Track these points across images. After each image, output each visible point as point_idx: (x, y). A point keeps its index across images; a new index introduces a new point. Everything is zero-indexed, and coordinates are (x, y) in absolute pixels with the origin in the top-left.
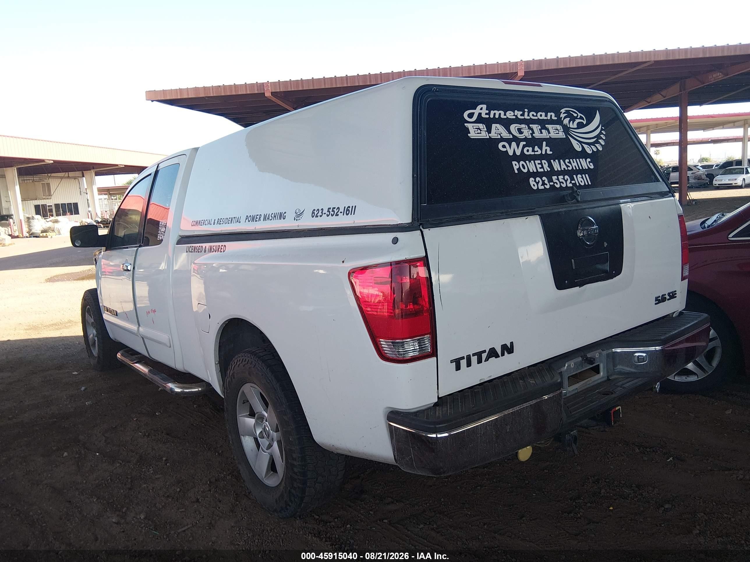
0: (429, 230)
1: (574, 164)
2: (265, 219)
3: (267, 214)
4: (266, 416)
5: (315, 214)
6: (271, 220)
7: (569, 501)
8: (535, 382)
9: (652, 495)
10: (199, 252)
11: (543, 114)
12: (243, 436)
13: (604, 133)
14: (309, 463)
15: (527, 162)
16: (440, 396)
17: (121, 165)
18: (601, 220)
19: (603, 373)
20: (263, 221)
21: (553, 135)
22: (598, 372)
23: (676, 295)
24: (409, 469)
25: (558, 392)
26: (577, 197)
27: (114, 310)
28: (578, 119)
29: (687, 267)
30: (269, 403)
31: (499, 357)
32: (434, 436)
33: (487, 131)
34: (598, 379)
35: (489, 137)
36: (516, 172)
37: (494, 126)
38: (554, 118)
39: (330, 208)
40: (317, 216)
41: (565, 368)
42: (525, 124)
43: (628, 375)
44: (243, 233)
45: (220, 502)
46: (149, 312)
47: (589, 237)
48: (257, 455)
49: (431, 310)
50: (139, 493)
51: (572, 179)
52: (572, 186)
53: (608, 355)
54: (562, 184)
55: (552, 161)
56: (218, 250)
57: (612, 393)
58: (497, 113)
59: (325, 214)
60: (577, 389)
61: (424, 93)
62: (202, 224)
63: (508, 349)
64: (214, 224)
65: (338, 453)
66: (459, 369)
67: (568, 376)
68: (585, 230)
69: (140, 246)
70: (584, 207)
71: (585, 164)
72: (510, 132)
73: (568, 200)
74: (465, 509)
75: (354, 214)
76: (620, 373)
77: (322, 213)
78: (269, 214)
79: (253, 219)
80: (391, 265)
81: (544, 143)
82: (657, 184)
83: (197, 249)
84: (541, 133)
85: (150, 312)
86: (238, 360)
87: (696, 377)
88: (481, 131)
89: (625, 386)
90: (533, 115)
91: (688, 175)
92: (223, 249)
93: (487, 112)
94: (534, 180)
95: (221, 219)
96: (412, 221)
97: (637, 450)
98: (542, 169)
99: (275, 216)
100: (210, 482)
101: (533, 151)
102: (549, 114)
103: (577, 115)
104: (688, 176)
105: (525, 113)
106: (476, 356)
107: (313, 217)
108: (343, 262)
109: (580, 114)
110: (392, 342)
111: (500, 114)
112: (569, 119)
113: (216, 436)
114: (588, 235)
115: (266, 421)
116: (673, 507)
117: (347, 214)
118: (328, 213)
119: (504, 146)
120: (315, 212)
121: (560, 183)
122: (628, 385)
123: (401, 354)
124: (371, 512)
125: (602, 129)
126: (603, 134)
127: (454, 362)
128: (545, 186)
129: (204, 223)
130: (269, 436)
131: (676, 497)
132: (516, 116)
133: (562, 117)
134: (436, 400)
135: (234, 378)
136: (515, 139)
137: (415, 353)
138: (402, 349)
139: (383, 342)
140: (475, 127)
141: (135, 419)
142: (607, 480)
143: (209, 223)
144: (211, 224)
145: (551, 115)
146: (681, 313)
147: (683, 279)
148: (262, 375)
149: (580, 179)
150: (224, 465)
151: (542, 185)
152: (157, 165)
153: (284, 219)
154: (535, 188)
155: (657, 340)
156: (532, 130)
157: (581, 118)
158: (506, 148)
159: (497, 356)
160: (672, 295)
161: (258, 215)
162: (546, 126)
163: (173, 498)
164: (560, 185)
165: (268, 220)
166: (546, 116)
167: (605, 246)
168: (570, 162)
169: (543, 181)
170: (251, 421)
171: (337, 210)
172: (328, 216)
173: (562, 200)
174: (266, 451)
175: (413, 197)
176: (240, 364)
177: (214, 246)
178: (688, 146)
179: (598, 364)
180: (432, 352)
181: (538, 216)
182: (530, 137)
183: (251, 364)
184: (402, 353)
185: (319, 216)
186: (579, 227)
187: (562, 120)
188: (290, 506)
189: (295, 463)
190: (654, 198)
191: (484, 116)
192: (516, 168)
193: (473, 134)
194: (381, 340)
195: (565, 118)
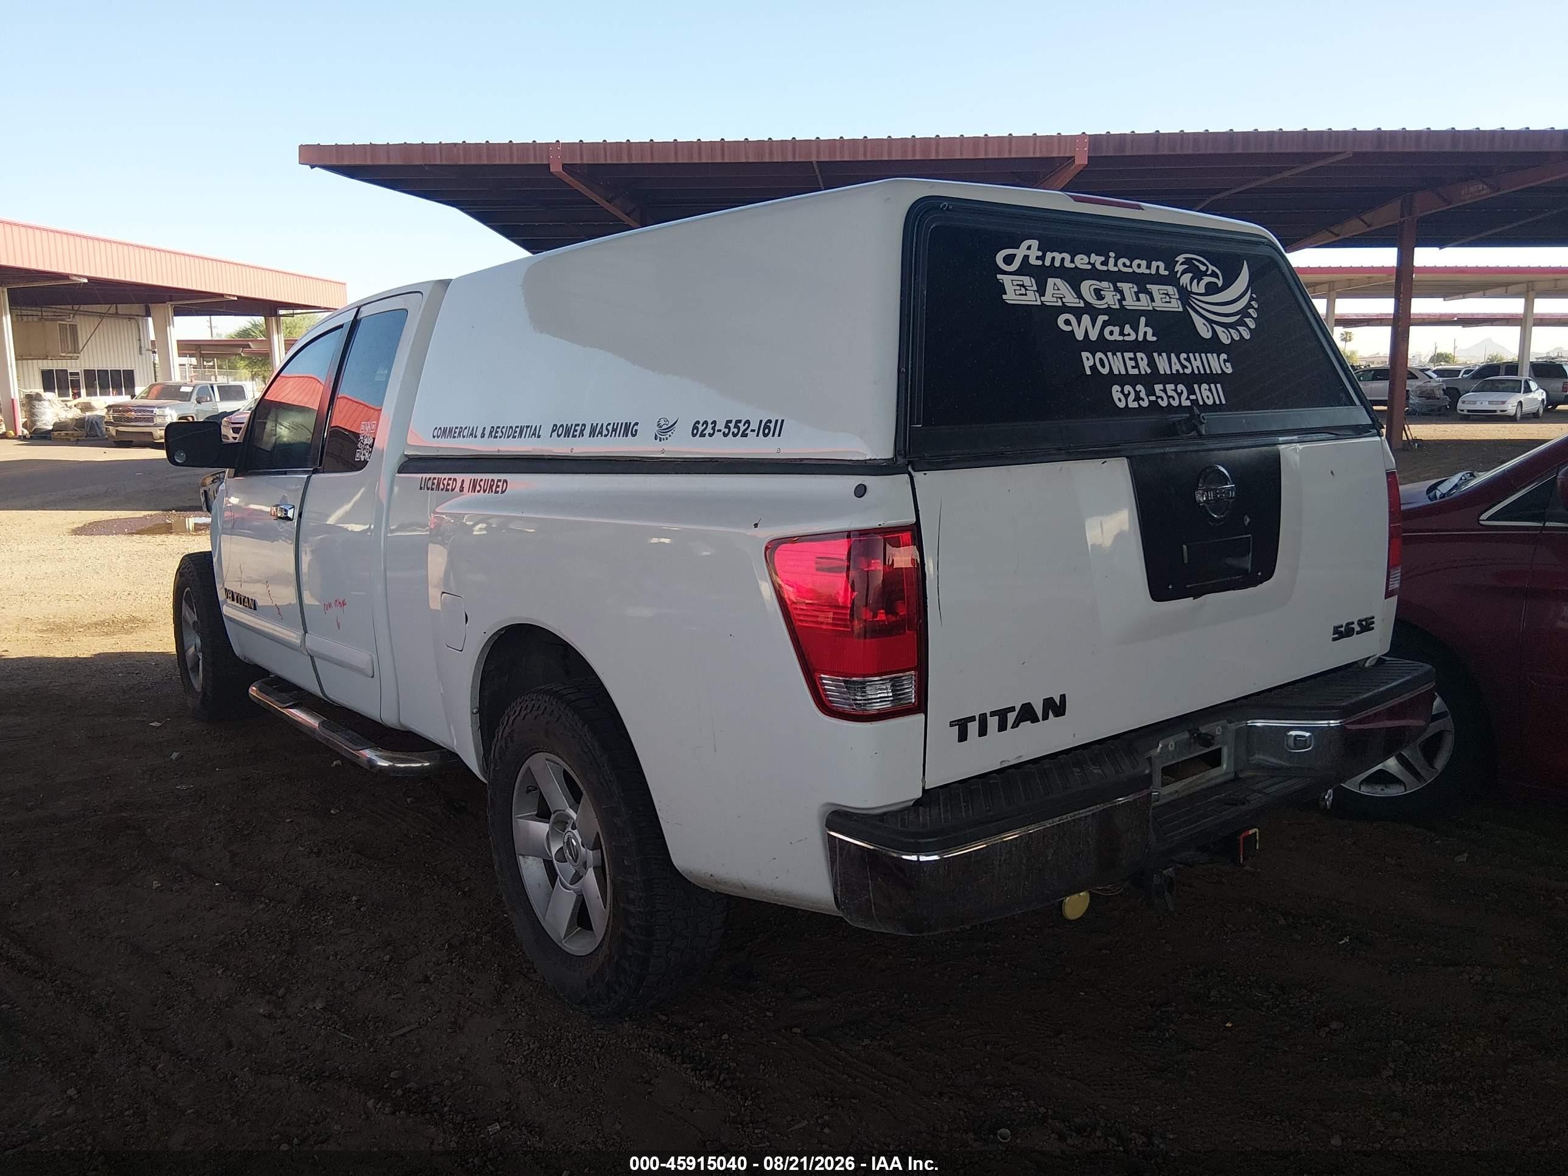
0: (925, 474)
1: (1196, 363)
2: (592, 433)
3: (597, 424)
4: (575, 819)
5: (697, 430)
6: (606, 436)
7: (1149, 1007)
8: (1103, 771)
9: (1306, 1003)
10: (447, 490)
11: (1144, 263)
12: (523, 855)
13: (1256, 306)
14: (659, 911)
15: (1110, 354)
16: (926, 788)
17: (230, 295)
18: (1243, 474)
19: (1228, 765)
20: (590, 436)
21: (1160, 304)
22: (1218, 764)
23: (1373, 626)
24: (862, 921)
25: (1145, 792)
26: (1199, 427)
27: (248, 598)
28: (1207, 275)
29: (1397, 573)
30: (584, 792)
31: (1039, 721)
32: (914, 858)
33: (1037, 291)
34: (1217, 777)
35: (1040, 304)
36: (1088, 372)
37: (1051, 281)
38: (1163, 272)
39: (731, 421)
40: (703, 435)
41: (1159, 750)
42: (1109, 282)
43: (1274, 770)
44: (546, 457)
45: (472, 983)
46: (330, 605)
47: (1217, 504)
48: (550, 895)
49: (920, 625)
50: (308, 961)
51: (1191, 392)
52: (1190, 404)
53: (1238, 732)
54: (1171, 400)
55: (1155, 355)
56: (491, 487)
57: (1244, 804)
58: (1058, 256)
59: (719, 431)
60: (1177, 791)
61: (925, 212)
62: (456, 435)
63: (1056, 707)
64: (482, 437)
65: (717, 893)
66: (966, 739)
67: (1162, 766)
68: (1212, 490)
69: (315, 471)
70: (1212, 446)
71: (1217, 363)
72: (1080, 296)
73: (1183, 432)
74: (949, 1015)
75: (779, 436)
76: (1259, 767)
77: (713, 428)
78: (602, 424)
79: (568, 431)
80: (849, 537)
81: (1143, 320)
82: (1349, 409)
83: (444, 484)
84: (1138, 300)
85: (333, 604)
86: (521, 708)
87: (1403, 789)
88: (1026, 290)
89: (1267, 791)
90: (1124, 265)
91: (1407, 389)
92: (501, 487)
93: (1040, 254)
94: (1119, 389)
95: (498, 427)
96: (895, 455)
97: (1282, 922)
98: (1137, 369)
99: (614, 430)
100: (450, 946)
101: (1122, 333)
102: (1154, 264)
103: (1205, 268)
104: (1408, 391)
105: (1110, 259)
106: (997, 717)
107: (694, 435)
108: (756, 525)
109: (1211, 268)
110: (845, 682)
111: (1063, 259)
112: (1191, 275)
113: (455, 860)
114: (1216, 500)
115: (574, 828)
116: (1347, 1027)
117: (765, 435)
118: (726, 431)
119: (1067, 322)
120: (700, 426)
121: (1169, 397)
122: (1274, 789)
123: (860, 704)
124: (768, 1014)
125: (1251, 299)
126: (1253, 308)
127: (955, 725)
128: (1141, 402)
129: (460, 433)
130: (577, 858)
131: (1353, 1010)
132: (1093, 265)
133: (1178, 271)
134: (919, 795)
135: (512, 741)
136: (1090, 310)
137: (884, 703)
138: (861, 696)
139: (827, 681)
140: (1015, 283)
141: (288, 821)
142: (1223, 974)
143: (471, 434)
144: (476, 437)
145: (1158, 267)
146: (1380, 661)
147: (1389, 594)
148: (573, 737)
149: (1206, 393)
150: (475, 915)
151: (1134, 401)
152: (357, 309)
153: (634, 435)
154: (1121, 405)
155: (1333, 708)
156: (1121, 293)
157: (1214, 275)
158: (1071, 325)
159: (1035, 719)
160: (1366, 625)
161: (578, 425)
162: (1148, 286)
163: (377, 973)
164: (1169, 401)
165: (600, 435)
166: (1149, 267)
167: (1246, 524)
168: (1188, 359)
169: (1137, 393)
170: (542, 828)
171: (744, 425)
172: (725, 435)
173: (1169, 431)
174: (571, 886)
175: (897, 411)
176: (527, 714)
177: (481, 480)
178: (1411, 328)
179: (1218, 747)
180: (916, 704)
181: (1125, 458)
182: (1117, 306)
183: (550, 715)
184: (861, 702)
185: (707, 435)
186: (1200, 485)
187: (1178, 276)
188: (615, 992)
189: (632, 908)
190: (1342, 437)
191: (1033, 261)
192: (1087, 364)
193: (1011, 296)
194: (822, 676)
195: (1184, 272)
